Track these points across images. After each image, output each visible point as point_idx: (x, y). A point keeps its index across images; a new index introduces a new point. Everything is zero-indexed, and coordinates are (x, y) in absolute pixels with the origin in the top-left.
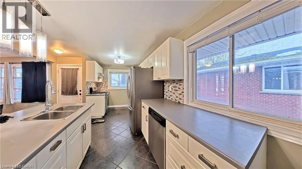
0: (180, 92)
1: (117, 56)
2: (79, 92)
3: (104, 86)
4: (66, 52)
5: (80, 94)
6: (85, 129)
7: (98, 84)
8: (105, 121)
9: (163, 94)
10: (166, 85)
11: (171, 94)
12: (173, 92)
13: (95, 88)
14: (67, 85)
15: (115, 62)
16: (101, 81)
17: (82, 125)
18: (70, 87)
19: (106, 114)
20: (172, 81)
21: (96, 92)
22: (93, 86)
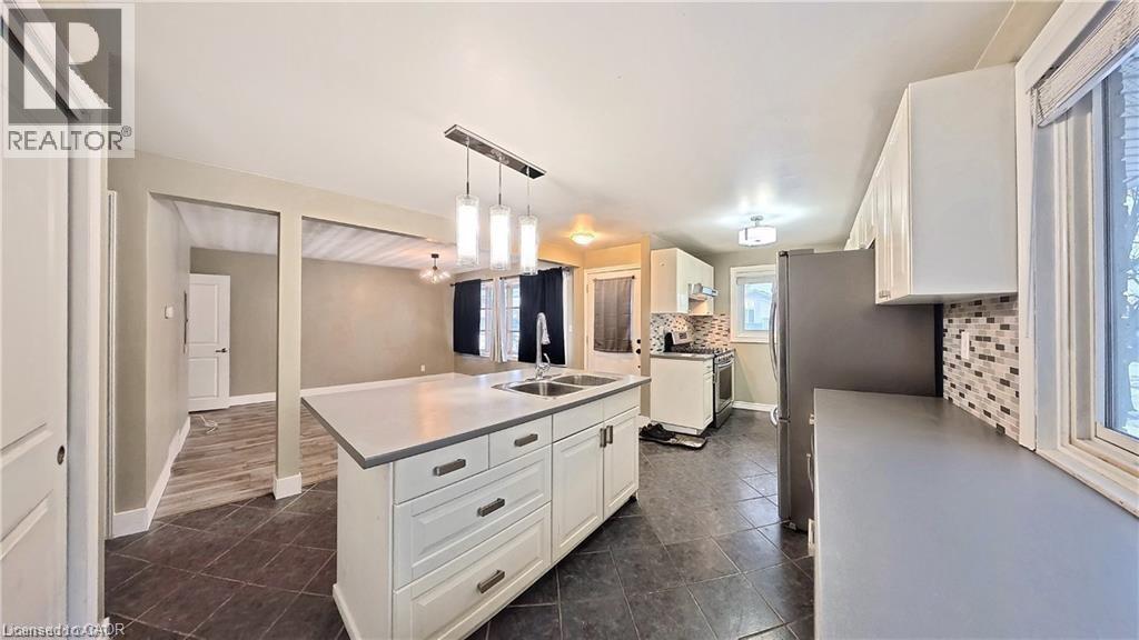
0: (1004, 372)
1: (748, 218)
2: (636, 346)
3: (716, 330)
4: (598, 236)
5: (638, 351)
6: (608, 439)
7: (696, 322)
8: (703, 446)
9: (939, 377)
10: (952, 326)
11: (969, 377)
12: (978, 364)
13: (682, 336)
14: (606, 326)
15: (742, 241)
16: (704, 309)
17: (601, 426)
18: (613, 329)
19: (712, 427)
20: (970, 304)
21: (685, 348)
22: (679, 328)
